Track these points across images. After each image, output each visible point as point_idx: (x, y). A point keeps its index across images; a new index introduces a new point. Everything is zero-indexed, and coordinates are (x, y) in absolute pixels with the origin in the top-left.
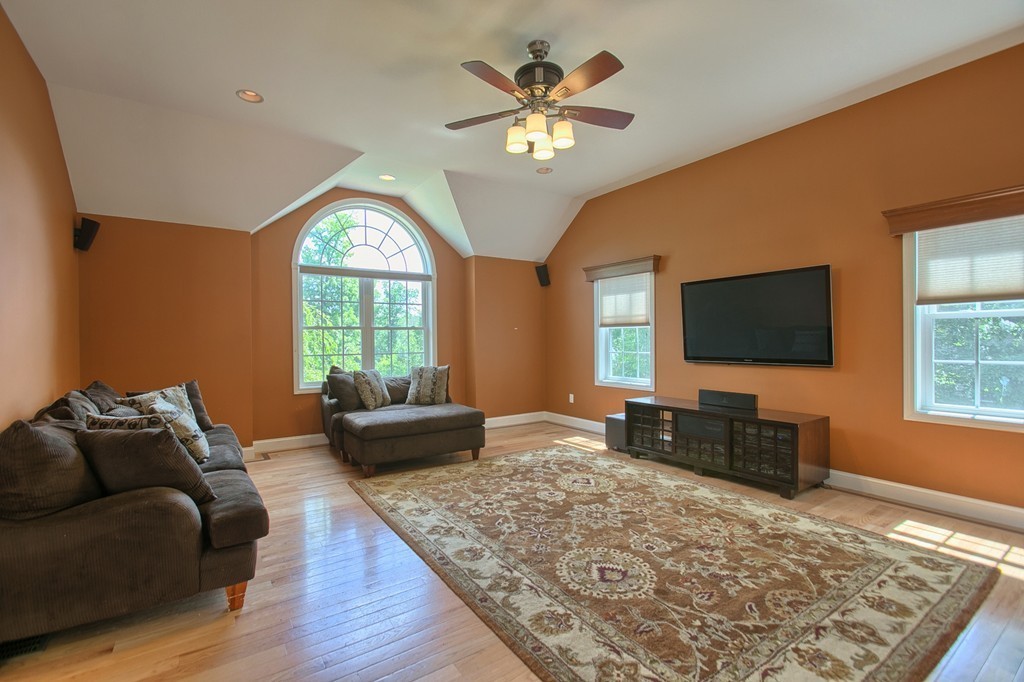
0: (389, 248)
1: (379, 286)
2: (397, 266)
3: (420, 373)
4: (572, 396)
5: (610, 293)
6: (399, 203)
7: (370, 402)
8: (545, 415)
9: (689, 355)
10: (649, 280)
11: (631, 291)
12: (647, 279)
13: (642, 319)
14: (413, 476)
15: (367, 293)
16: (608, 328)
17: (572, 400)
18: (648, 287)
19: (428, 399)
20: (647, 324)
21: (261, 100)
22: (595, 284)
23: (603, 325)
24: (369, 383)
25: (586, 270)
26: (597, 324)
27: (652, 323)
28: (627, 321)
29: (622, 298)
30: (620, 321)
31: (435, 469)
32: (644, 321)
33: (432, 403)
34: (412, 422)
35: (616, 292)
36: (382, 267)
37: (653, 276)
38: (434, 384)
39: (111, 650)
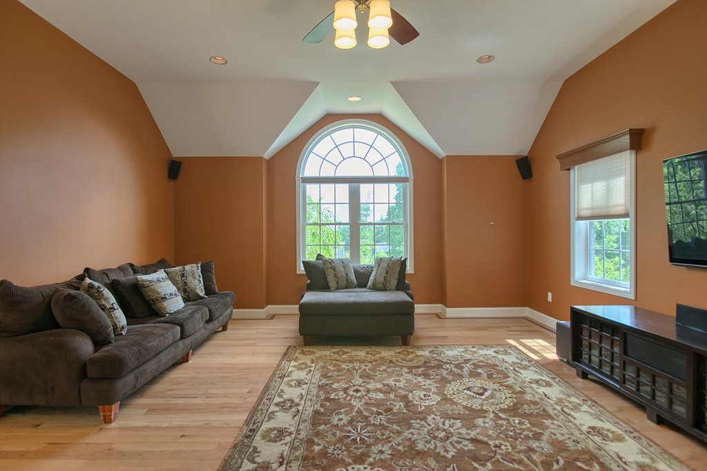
0: (373, 157)
1: (365, 189)
2: (380, 171)
3: (379, 261)
4: (550, 295)
5: (586, 182)
6: (379, 119)
7: (332, 284)
8: (527, 312)
9: (676, 256)
10: (628, 162)
11: (609, 176)
12: (626, 160)
13: (621, 210)
14: (336, 350)
15: (354, 196)
16: (588, 221)
17: (550, 299)
18: (628, 171)
19: (381, 286)
20: (626, 215)
21: (226, 62)
22: (572, 173)
23: (580, 218)
24: (334, 269)
25: (560, 157)
26: (573, 215)
27: (632, 214)
28: (604, 212)
29: (599, 186)
30: (596, 212)
31: (357, 348)
32: (623, 212)
33: (384, 289)
34: (341, 304)
35: (594, 180)
36: (367, 173)
37: (633, 156)
38: (387, 272)
39: (37, 426)
